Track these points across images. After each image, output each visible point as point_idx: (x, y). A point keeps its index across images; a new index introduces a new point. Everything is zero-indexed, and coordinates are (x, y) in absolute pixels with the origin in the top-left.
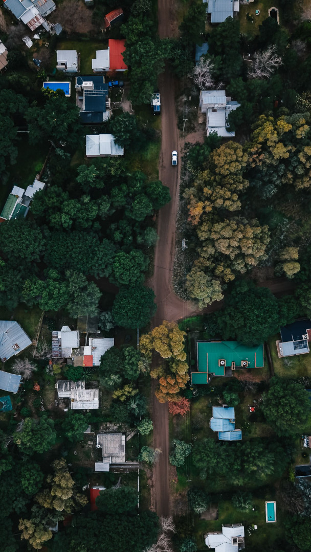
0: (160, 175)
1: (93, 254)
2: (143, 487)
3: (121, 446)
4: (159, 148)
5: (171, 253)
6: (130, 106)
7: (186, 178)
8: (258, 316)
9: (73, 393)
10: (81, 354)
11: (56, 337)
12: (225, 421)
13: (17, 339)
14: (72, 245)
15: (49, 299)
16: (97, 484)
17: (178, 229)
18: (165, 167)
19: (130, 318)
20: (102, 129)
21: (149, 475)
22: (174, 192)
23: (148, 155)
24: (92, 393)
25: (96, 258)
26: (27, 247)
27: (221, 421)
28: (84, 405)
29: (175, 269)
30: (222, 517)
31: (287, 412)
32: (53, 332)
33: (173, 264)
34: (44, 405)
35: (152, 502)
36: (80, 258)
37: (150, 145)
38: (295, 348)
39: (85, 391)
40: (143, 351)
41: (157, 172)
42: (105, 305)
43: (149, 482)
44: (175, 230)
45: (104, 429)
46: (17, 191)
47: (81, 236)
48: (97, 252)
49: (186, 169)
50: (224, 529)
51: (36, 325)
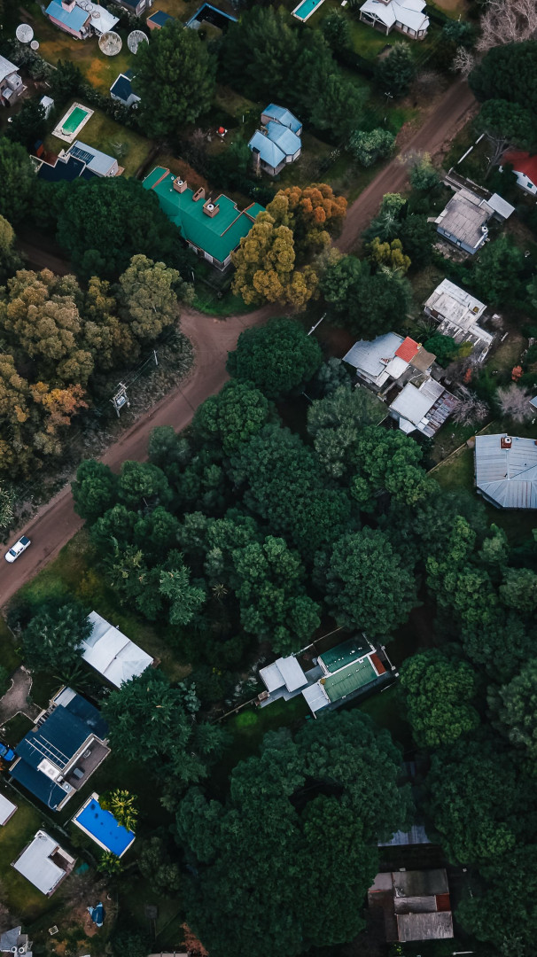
0: (63, 544)
1: (274, 467)
2: (460, 149)
3: (451, 210)
4: (27, 586)
5: (150, 419)
6: (11, 693)
7: (27, 505)
8: (107, 204)
9: (467, 325)
10: (411, 368)
11: (430, 424)
12: (273, 138)
13: (497, 457)
14: (297, 503)
15: (397, 447)
16: (526, 194)
17: (109, 442)
18: (45, 550)
19: (295, 339)
20: (91, 683)
21: (442, 157)
22: (65, 501)
23: (55, 585)
24: (438, 304)
25: (276, 455)
26: (370, 552)
27: (279, 142)
28: (463, 298)
29: (165, 392)
30: (380, 43)
31: (182, 53)
32: (429, 436)
33: (163, 402)
34: (525, 345)
35: (464, 124)
36: (299, 472)
37: (36, 601)
38: (92, 157)
39: (447, 314)
40: (314, 278)
41: (64, 550)
42: (318, 389)
43: (447, 148)
44: (115, 446)
45: (459, 256)
46: (317, 699)
47: (270, 510)
48: (265, 461)
49: (16, 520)
50: (389, 23)
51: (450, 466)
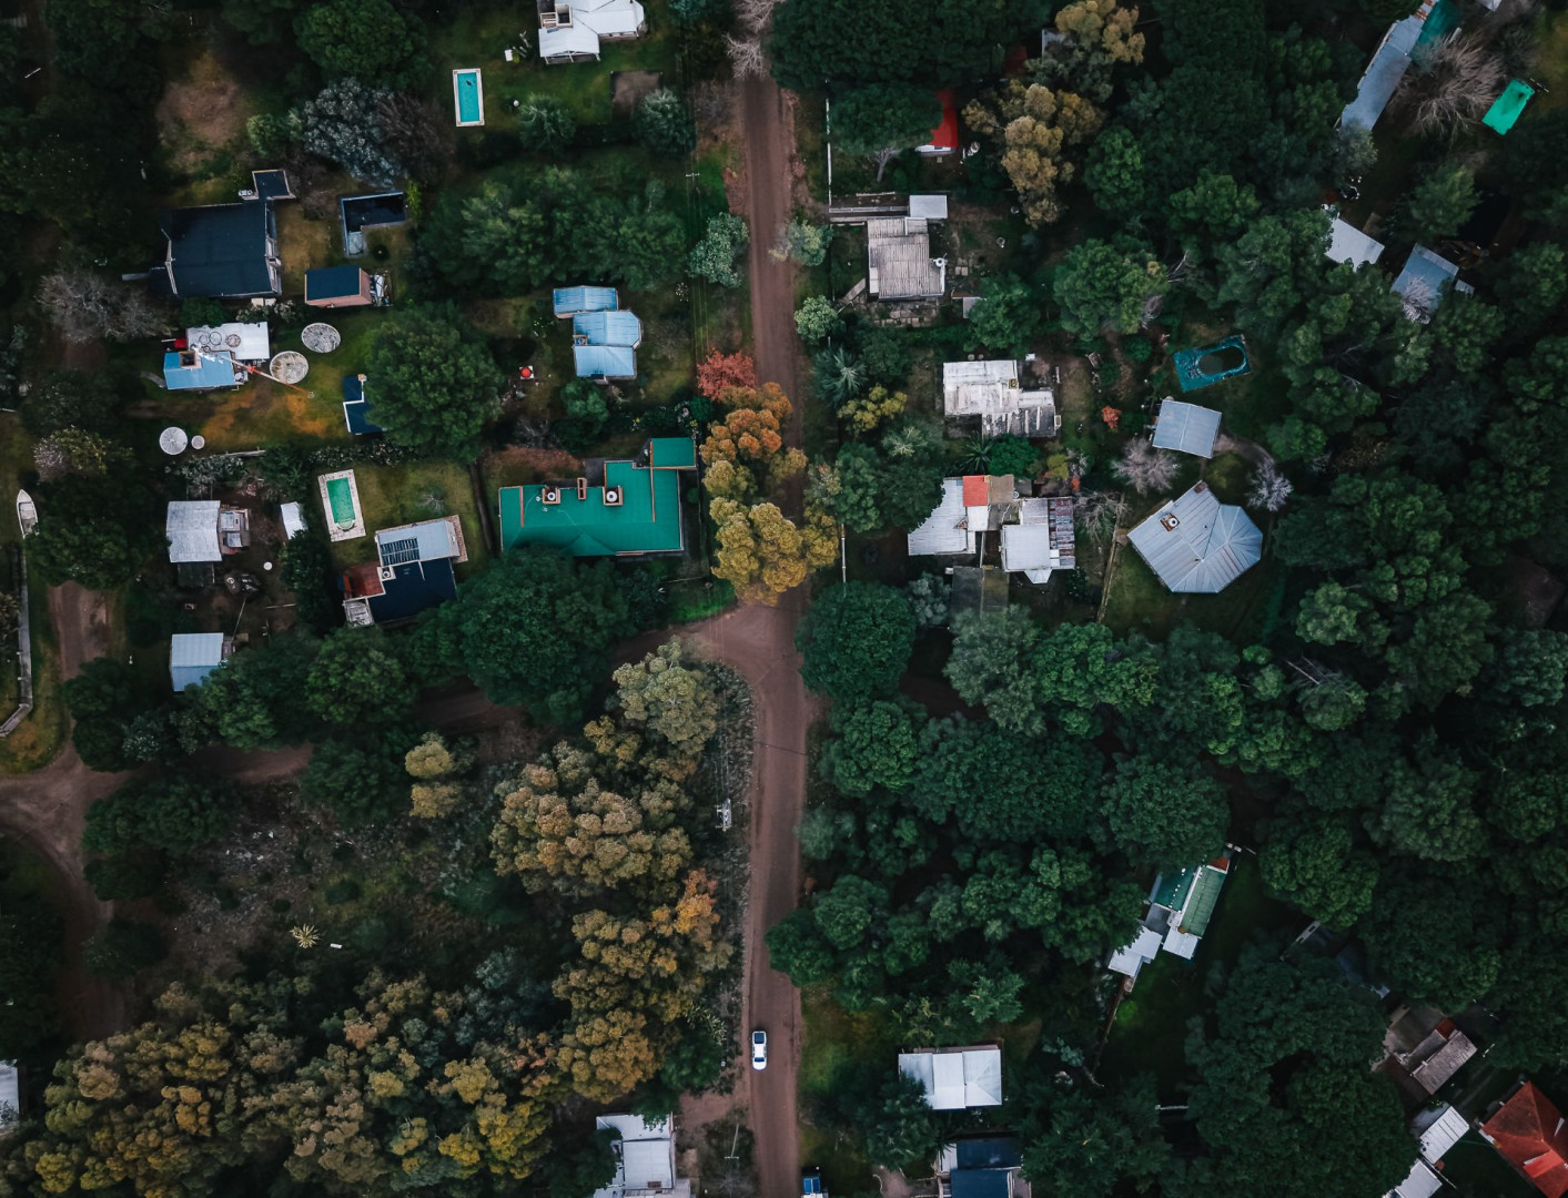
0: (798, 1004)
1: (972, 780)
2: (816, 157)
3: (879, 264)
4: (802, 1077)
5: (762, 791)
6: (885, 1189)
7: (725, 997)
8: (519, 625)
9: (1013, 403)
10: (994, 509)
11: (1063, 552)
12: (599, 340)
13: (1169, 544)
14: (1030, 801)
15: (1084, 654)
16: (940, 160)
17: (744, 858)
18: (786, 1024)
19: (867, 611)
20: (959, 1124)
21: (803, 188)
22: (758, 957)
23: (831, 1056)
24: (961, 405)
25: (964, 769)
26: (1149, 794)
27: (610, 339)
28: (982, 372)
29: (751, 748)
30: (600, 79)
31: (431, 366)
32: (1072, 567)
33: (756, 761)
34: (1089, 369)
35: (791, 115)
36: (1006, 769)
37: (826, 1085)
38: (414, 542)
39: (982, 409)
40: (827, 520)
41: (805, 1010)
42: (937, 641)
43: (800, 170)
44: (753, 855)
45: (928, 309)
46: (1183, 945)
47: (1006, 828)
48: (960, 785)
49: (728, 1021)
50: (594, 49)
51: (1120, 584)
